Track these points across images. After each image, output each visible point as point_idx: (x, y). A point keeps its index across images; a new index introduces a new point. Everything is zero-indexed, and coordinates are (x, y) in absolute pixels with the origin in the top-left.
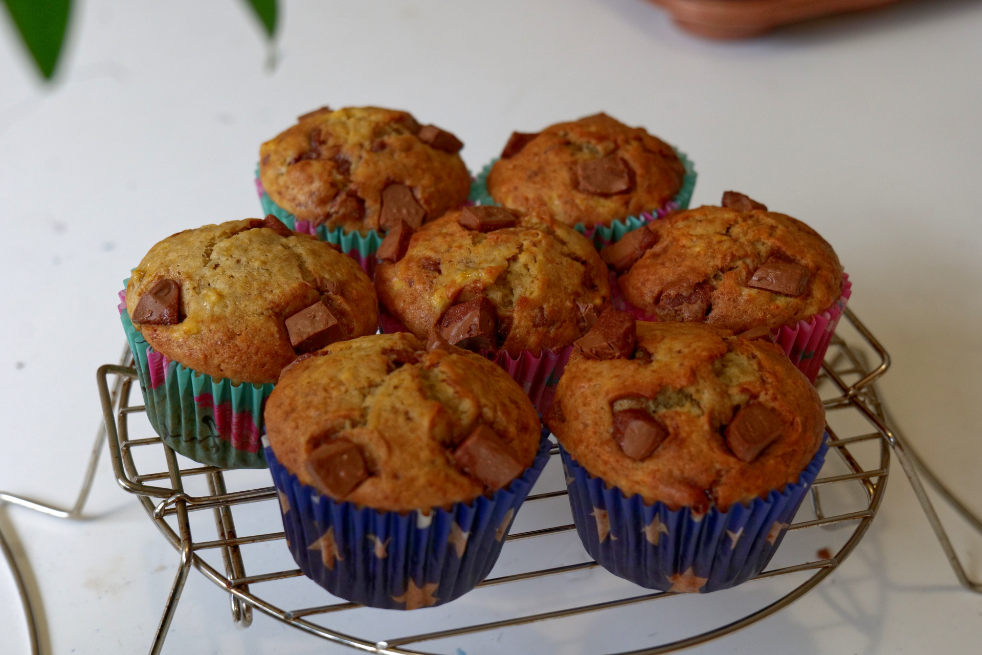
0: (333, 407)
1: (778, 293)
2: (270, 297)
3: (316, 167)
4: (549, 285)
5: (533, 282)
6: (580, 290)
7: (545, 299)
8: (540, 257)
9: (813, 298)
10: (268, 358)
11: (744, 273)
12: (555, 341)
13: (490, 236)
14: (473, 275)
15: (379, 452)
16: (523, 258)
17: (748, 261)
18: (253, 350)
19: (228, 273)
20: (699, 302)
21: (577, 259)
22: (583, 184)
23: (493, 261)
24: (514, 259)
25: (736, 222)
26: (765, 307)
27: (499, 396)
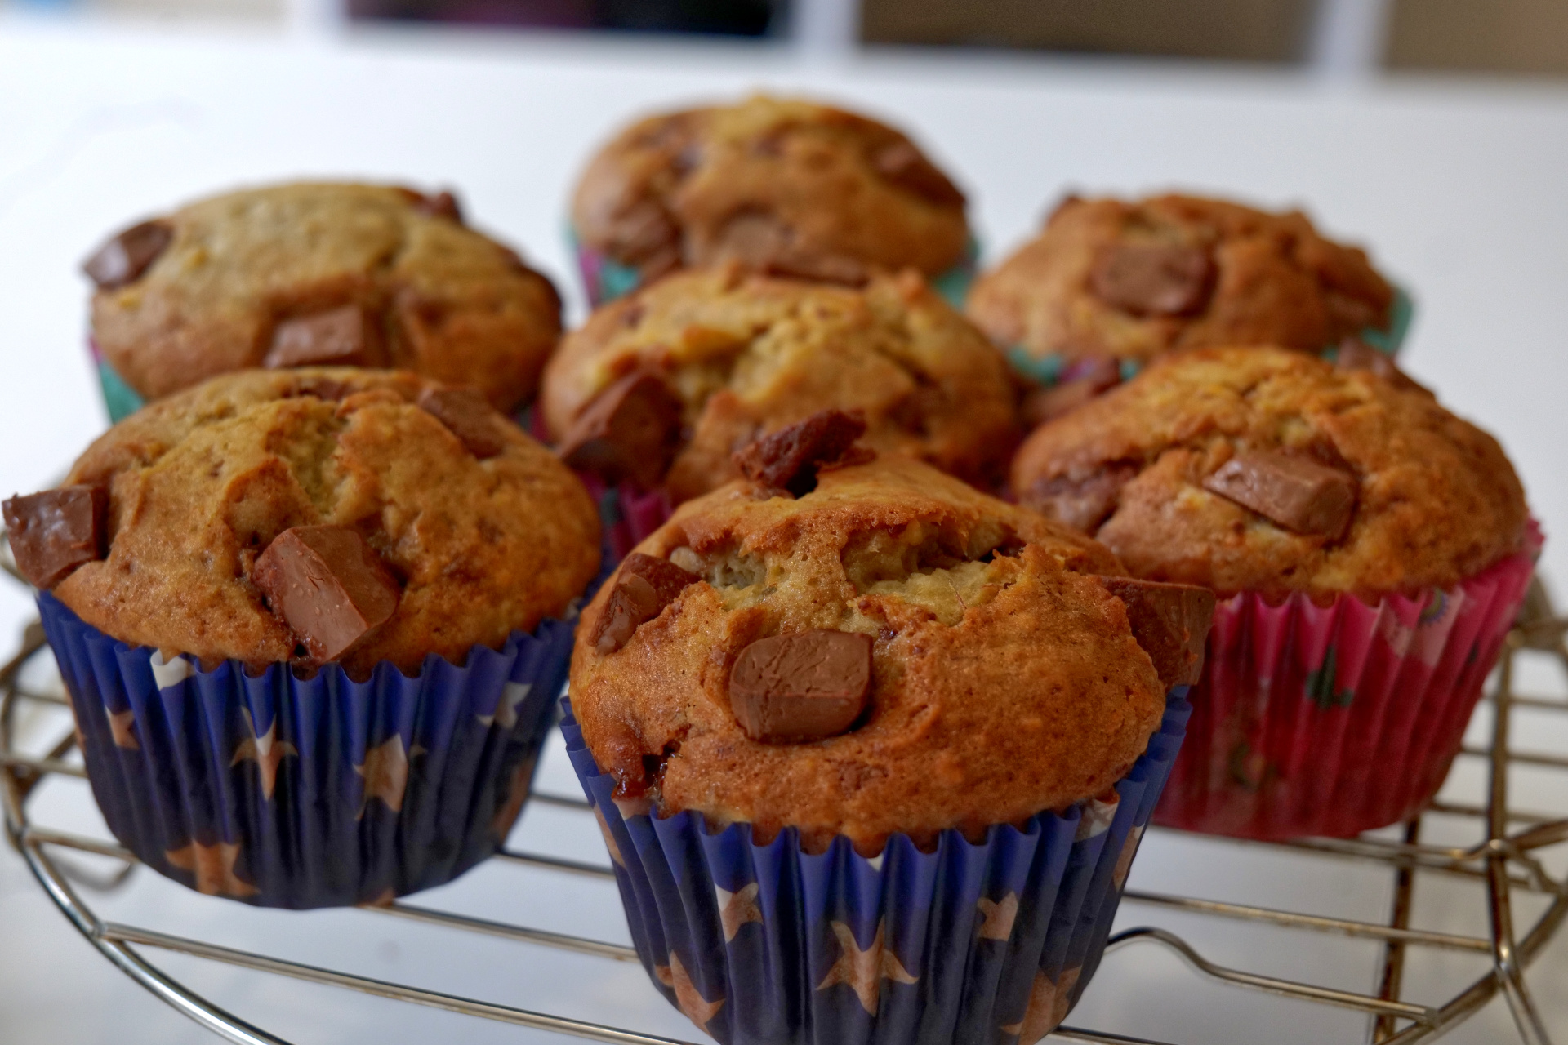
1: (1258, 516)
8: (816, 338)
9: (1350, 552)
11: (1210, 460)
15: (127, 517)
16: (781, 330)
17: (1241, 445)
20: (1094, 497)
21: (907, 364)
24: (761, 330)
26: (1213, 536)
27: (452, 504)
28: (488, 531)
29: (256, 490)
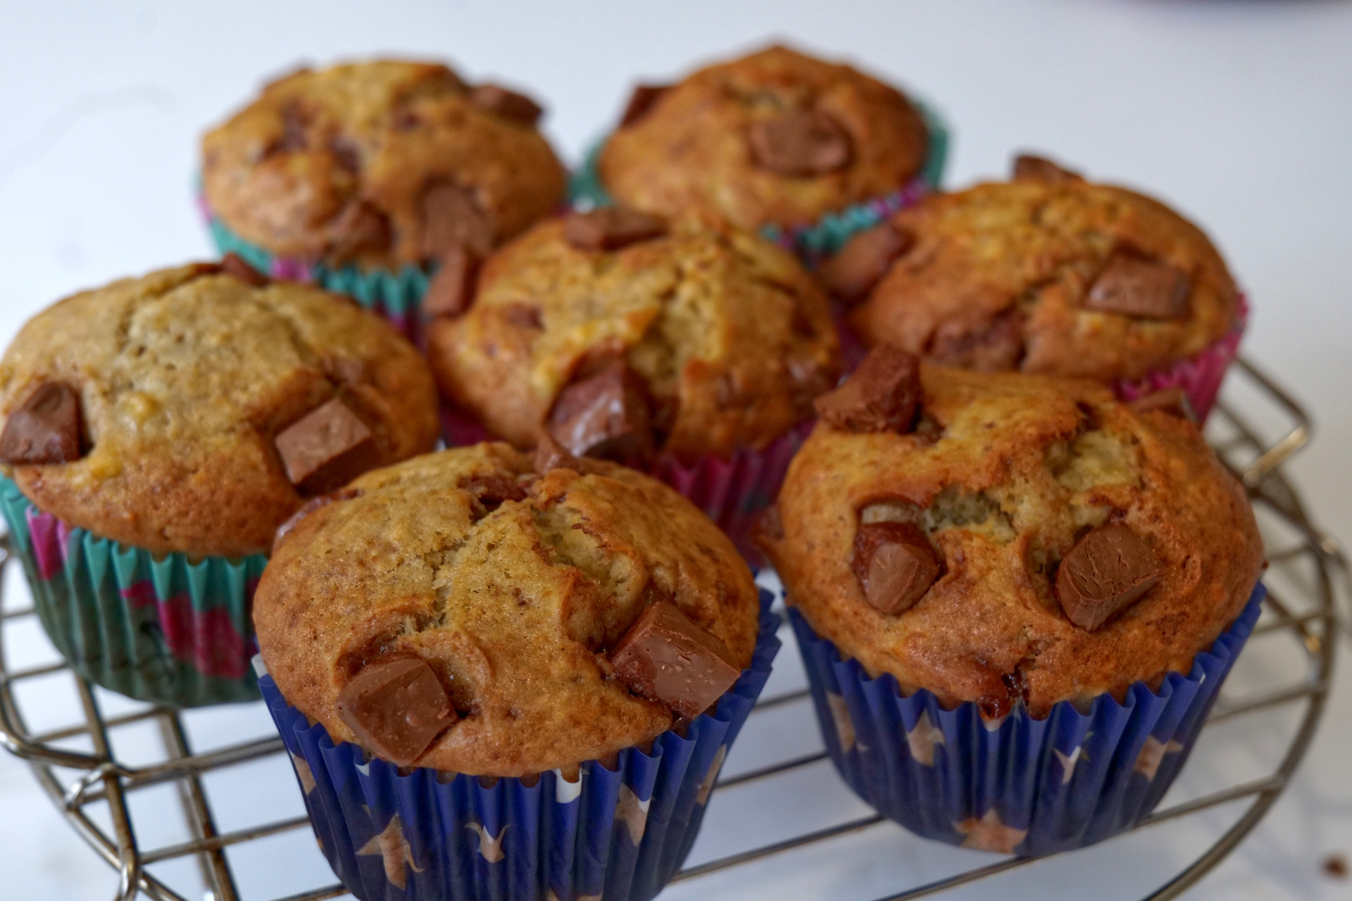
0: (379, 594)
1: (1137, 318)
2: (242, 398)
4: (739, 335)
5: (708, 331)
6: (790, 339)
7: (732, 359)
8: (716, 288)
9: (1197, 319)
10: (250, 509)
11: (1076, 287)
12: (755, 432)
13: (625, 258)
14: (601, 330)
15: (475, 674)
16: (687, 291)
17: (1081, 266)
18: (220, 497)
19: (164, 360)
20: (1003, 342)
21: (775, 284)
22: (768, 157)
23: (635, 300)
24: (668, 295)
25: (1046, 203)
26: (1120, 343)
27: (680, 544)
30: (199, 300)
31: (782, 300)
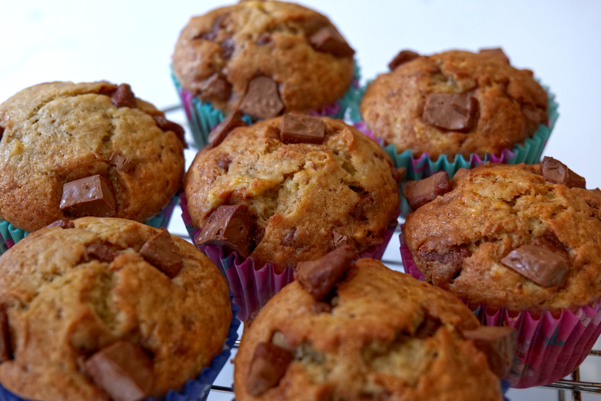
1: (527, 279)
2: (58, 160)
3: (205, 47)
5: (295, 202)
6: (343, 220)
7: (300, 220)
8: (314, 181)
9: (567, 291)
11: (503, 248)
14: (245, 182)
16: (298, 177)
17: (515, 237)
19: (39, 130)
20: (449, 264)
21: (356, 188)
23: (271, 173)
24: (289, 176)
25: (528, 192)
26: (509, 288)
27: (170, 314)
28: (187, 323)
29: (81, 327)
30: (76, 105)
31: (354, 197)
